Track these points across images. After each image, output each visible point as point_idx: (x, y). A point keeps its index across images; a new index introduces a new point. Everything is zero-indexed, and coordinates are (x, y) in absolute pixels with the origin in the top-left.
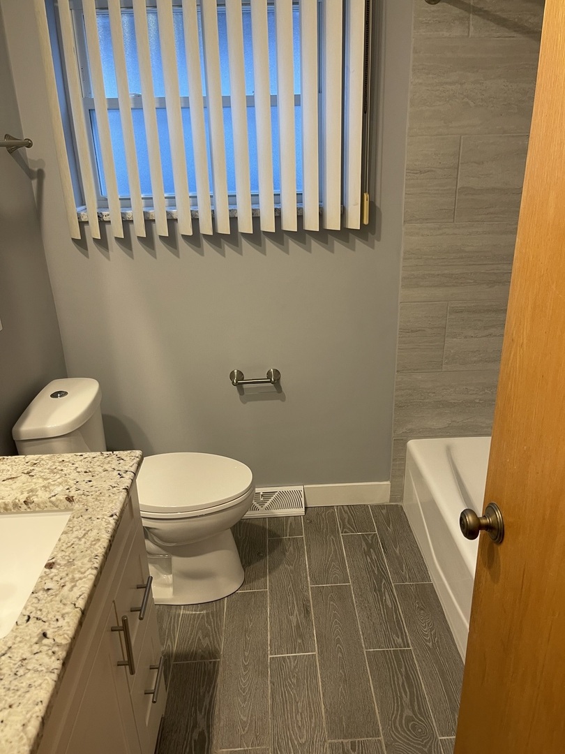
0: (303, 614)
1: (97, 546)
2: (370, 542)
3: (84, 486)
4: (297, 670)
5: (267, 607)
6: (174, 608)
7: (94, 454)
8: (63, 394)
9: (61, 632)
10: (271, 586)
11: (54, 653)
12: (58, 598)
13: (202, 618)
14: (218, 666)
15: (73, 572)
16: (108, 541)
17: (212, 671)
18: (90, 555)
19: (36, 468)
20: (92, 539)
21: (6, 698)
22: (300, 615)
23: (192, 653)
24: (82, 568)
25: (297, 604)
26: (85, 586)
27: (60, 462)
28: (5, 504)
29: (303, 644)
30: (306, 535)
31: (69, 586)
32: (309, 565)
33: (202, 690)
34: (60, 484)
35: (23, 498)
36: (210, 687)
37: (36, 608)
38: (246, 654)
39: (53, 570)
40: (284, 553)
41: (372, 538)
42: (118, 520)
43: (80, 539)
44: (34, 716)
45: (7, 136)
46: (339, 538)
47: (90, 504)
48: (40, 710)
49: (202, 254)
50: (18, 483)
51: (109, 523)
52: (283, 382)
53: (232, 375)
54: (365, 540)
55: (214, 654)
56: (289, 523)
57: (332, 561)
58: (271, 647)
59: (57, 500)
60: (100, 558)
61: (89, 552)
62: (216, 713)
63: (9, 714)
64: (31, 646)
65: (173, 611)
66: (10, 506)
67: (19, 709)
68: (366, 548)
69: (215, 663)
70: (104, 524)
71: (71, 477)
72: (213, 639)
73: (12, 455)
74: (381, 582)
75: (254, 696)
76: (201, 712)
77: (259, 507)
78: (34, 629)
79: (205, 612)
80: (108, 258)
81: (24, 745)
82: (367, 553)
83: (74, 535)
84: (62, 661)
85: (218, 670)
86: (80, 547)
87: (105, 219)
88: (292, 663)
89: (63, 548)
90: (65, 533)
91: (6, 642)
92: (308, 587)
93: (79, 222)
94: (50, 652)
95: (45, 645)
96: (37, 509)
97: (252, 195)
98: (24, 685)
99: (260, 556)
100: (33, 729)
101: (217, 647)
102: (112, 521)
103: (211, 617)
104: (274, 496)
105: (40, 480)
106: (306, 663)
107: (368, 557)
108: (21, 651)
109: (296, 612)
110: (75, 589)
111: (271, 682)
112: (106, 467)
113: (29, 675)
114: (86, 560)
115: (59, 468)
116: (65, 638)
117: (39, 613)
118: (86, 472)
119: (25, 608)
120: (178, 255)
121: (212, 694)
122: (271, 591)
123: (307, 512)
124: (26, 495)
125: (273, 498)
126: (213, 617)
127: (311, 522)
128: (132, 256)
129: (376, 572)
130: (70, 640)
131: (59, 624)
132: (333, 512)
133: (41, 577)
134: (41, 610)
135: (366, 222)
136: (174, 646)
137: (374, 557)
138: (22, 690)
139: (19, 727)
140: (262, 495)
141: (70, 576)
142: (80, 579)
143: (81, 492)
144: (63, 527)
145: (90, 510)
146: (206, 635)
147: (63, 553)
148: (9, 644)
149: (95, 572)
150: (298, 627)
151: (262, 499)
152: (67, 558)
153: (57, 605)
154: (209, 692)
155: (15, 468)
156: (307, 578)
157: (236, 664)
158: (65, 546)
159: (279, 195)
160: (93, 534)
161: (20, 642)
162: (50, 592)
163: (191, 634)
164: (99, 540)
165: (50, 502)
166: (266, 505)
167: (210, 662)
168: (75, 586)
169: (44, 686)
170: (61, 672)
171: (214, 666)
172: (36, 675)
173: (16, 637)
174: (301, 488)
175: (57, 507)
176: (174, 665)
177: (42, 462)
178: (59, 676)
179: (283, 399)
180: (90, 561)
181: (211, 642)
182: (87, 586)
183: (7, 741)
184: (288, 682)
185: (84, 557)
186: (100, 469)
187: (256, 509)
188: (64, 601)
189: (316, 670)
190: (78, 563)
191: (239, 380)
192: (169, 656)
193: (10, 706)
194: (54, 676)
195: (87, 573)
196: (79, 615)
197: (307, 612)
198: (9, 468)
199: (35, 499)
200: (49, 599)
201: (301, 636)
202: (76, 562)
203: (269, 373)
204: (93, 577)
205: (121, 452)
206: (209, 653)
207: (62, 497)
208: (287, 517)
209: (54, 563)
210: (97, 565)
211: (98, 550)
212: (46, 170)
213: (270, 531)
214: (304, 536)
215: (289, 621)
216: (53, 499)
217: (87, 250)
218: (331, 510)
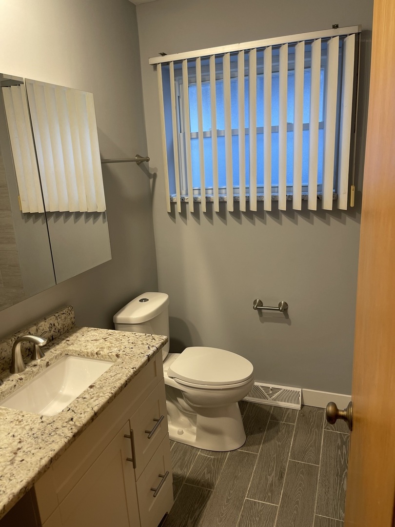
0: (278, 478)
1: (117, 382)
2: (345, 440)
3: (128, 350)
4: (262, 513)
5: (254, 465)
6: (195, 449)
7: (141, 334)
8: (146, 300)
9: (80, 420)
10: (261, 452)
11: (71, 429)
12: (87, 403)
13: (210, 460)
14: (211, 494)
15: (100, 392)
16: (125, 381)
17: (206, 496)
18: (112, 386)
19: (110, 337)
20: (117, 378)
21: (40, 444)
22: (275, 477)
23: (198, 480)
24: (105, 391)
25: (276, 469)
26: (102, 400)
27: (123, 336)
28: (88, 353)
29: (272, 497)
30: (297, 425)
31: (95, 398)
32: (293, 445)
33: (196, 506)
34: (117, 347)
35: (96, 351)
36: (202, 505)
37: (75, 405)
38: (231, 492)
39: (91, 389)
40: (277, 432)
41: (348, 437)
42: (136, 372)
43: (111, 377)
44: (48, 456)
45: (137, 156)
46: (321, 431)
47: (125, 360)
48: (51, 454)
49: (241, 223)
50: (98, 343)
51: (130, 372)
52: (290, 310)
53: (255, 302)
54: (341, 438)
55: (210, 486)
56: (288, 413)
57: (311, 446)
58: (249, 493)
59: (112, 355)
60: (116, 389)
61: (112, 384)
62: (201, 522)
63: (38, 452)
64: (63, 423)
65: (194, 451)
66: (89, 354)
67: (43, 451)
68: (340, 444)
69: (209, 491)
70: (127, 371)
71: (124, 344)
72: (213, 476)
73: (102, 328)
74: (344, 470)
75: (228, 520)
76: (191, 519)
77: (268, 397)
78: (69, 415)
79: (213, 457)
80: (186, 224)
81: (37, 467)
82: (340, 448)
83: (110, 374)
84: (73, 434)
85: (210, 496)
86: (110, 381)
87: (186, 201)
88: (260, 507)
89: (102, 379)
90: (106, 372)
91: (54, 418)
92: (287, 459)
93: (171, 203)
94: (70, 428)
95: (70, 424)
96: (102, 358)
97: (272, 187)
98: (51, 440)
99: (260, 430)
100: (44, 462)
101: (214, 482)
102: (132, 371)
103: (216, 462)
104: (280, 392)
105: (108, 344)
106: (269, 510)
107: (339, 451)
108: (58, 424)
109: (273, 474)
110: (97, 401)
111: (242, 515)
112: (144, 342)
113: (55, 436)
114: (109, 388)
115: (121, 339)
116: (80, 423)
117: (75, 408)
118: (132, 343)
119: (70, 404)
120: (226, 224)
121: (202, 510)
122: (261, 455)
123: (303, 408)
124: (98, 349)
125: (279, 393)
126: (217, 462)
127: (304, 416)
128: (199, 223)
129: (342, 463)
130: (82, 425)
131: (81, 416)
132: (322, 413)
133: (85, 391)
134: (76, 407)
135: (352, 205)
136: (188, 472)
137: (344, 451)
138: (49, 442)
139: (39, 459)
140: (271, 389)
141: (98, 394)
142: (102, 396)
143: (124, 353)
144: (107, 369)
145: (124, 363)
146: (209, 472)
147: (100, 382)
148: (55, 420)
149: (110, 395)
150: (271, 485)
151: (271, 392)
152: (101, 385)
153: (84, 406)
154: (200, 508)
155: (100, 335)
156: (288, 453)
157: (222, 497)
158: (103, 378)
159: (292, 187)
160: (119, 376)
161: (60, 420)
162: (85, 399)
163: (200, 469)
164: (120, 379)
165: (108, 355)
166: (274, 397)
167: (207, 490)
168: (97, 399)
169: (59, 443)
170: (71, 440)
171: (208, 493)
172: (58, 437)
173: (59, 417)
174: (300, 390)
175: (111, 359)
176: (184, 485)
177: (115, 334)
178: (69, 441)
179: (290, 324)
180: (111, 389)
181: (211, 478)
182: (103, 401)
183: (31, 463)
184: (253, 519)
185: (109, 386)
186: (140, 343)
187: (265, 398)
188: (89, 406)
189: (275, 517)
190: (105, 389)
191: (259, 306)
192: (183, 478)
193: (40, 448)
194: (66, 440)
195: (106, 394)
196: (92, 414)
197: (281, 477)
198: (97, 335)
199: (101, 353)
200: (83, 402)
201: (272, 491)
202: (104, 388)
203: (280, 304)
204: (108, 397)
205: (156, 336)
206: (208, 484)
207: (114, 354)
208: (288, 409)
209: (93, 386)
210: (113, 392)
211: (117, 384)
212: (158, 174)
213: (272, 415)
214: (295, 424)
215: (267, 479)
216: (110, 354)
217: (175, 218)
218: (321, 411)
